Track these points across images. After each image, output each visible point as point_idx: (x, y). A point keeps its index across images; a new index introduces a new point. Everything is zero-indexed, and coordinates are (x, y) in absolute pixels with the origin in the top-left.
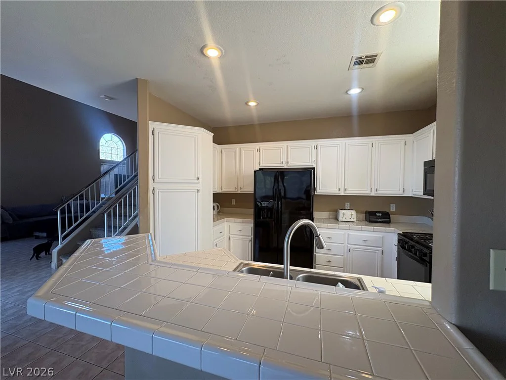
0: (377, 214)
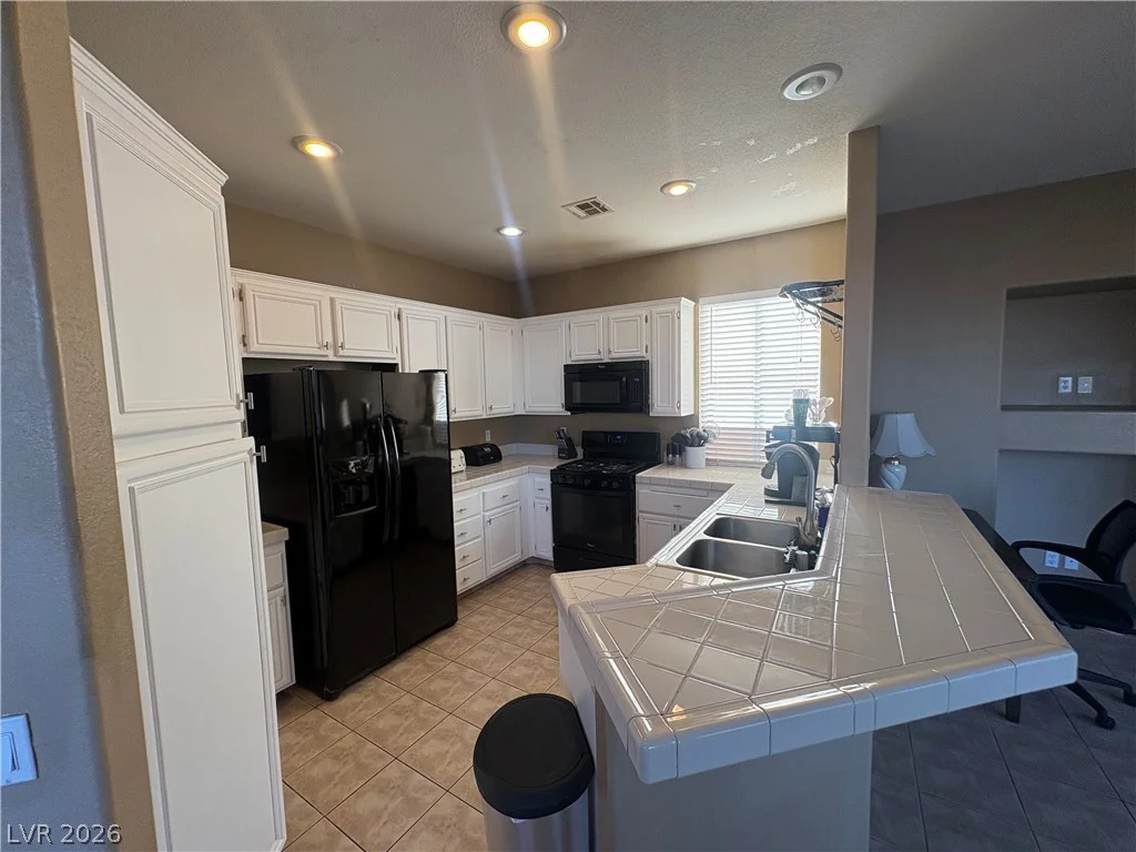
0: (486, 449)
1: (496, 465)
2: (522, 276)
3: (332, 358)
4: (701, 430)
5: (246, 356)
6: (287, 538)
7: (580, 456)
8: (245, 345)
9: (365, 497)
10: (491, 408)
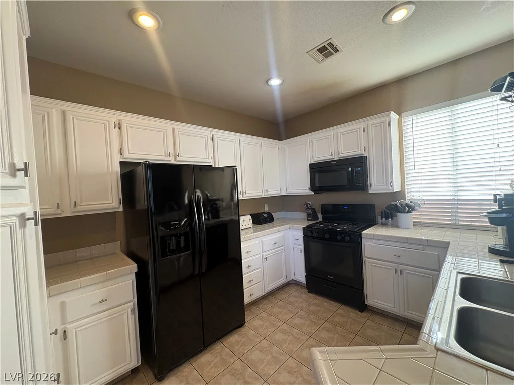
0: (265, 215)
1: (270, 224)
2: (280, 118)
3: (173, 162)
4: (407, 201)
5: (122, 160)
6: (136, 270)
7: (320, 219)
8: (121, 154)
9: (182, 244)
10: (267, 191)
